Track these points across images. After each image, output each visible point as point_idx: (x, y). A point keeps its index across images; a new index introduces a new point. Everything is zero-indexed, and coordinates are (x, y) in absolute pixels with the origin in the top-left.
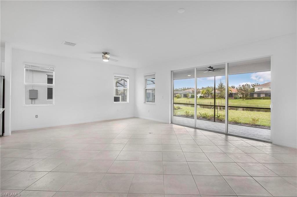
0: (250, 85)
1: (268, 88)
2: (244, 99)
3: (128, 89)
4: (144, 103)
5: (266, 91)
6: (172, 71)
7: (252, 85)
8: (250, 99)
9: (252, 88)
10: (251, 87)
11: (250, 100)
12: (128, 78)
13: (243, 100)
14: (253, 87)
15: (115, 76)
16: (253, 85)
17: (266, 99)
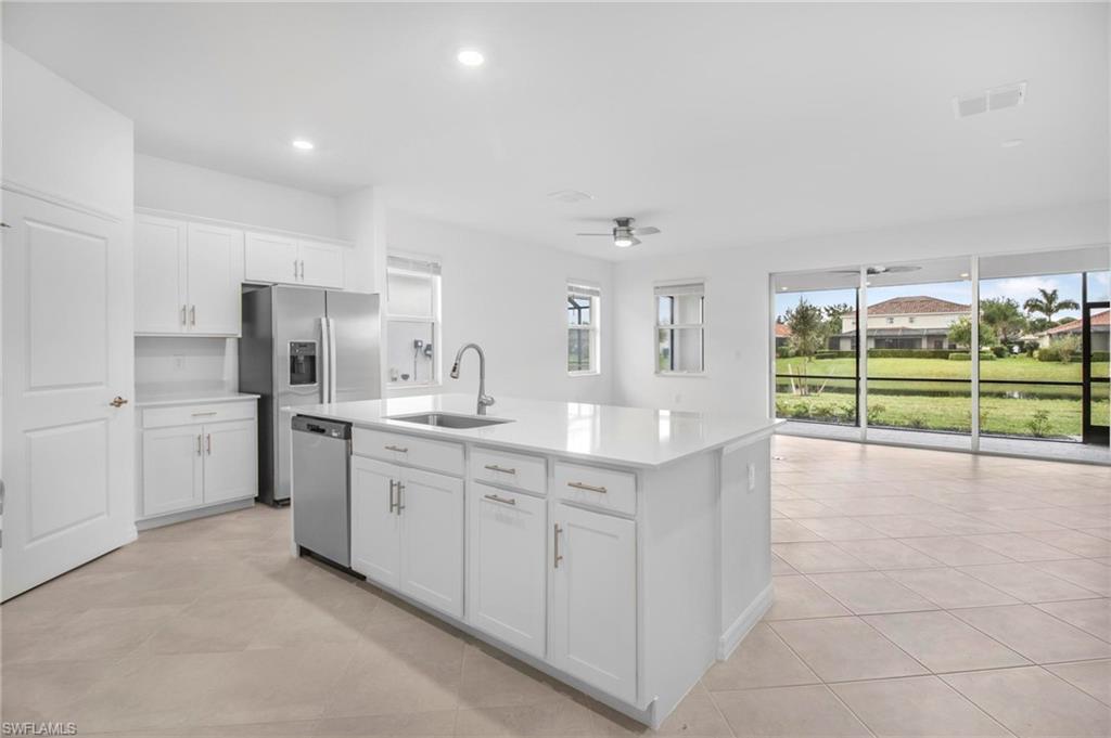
0: (823, 310)
1: (884, 319)
2: (813, 358)
3: (594, 330)
4: (656, 372)
5: (880, 330)
6: (770, 275)
7: (827, 310)
8: (832, 357)
9: (830, 319)
10: (826, 318)
11: (829, 360)
12: (597, 293)
13: (810, 361)
14: (829, 315)
15: (571, 289)
16: (832, 309)
17: (881, 357)
